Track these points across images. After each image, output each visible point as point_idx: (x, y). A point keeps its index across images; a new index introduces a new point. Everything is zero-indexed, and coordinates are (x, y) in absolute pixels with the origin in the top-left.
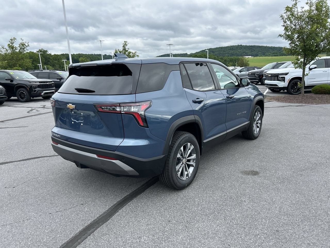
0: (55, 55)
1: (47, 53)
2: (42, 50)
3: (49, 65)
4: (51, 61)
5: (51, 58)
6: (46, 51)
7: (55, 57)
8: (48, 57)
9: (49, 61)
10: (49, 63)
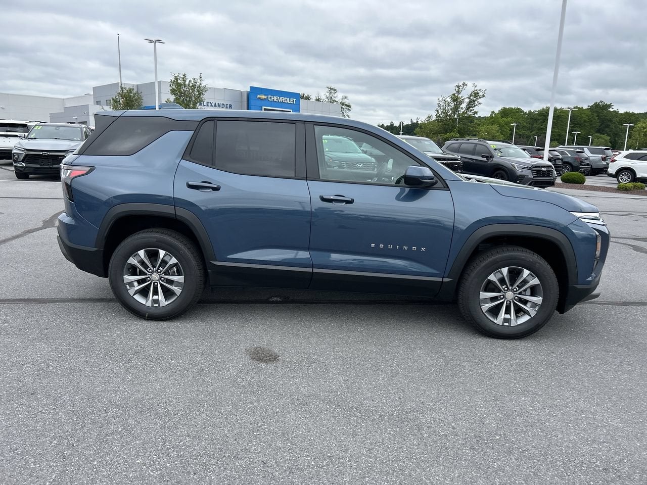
0: (626, 113)
1: (611, 110)
2: (602, 102)
3: (606, 135)
4: (613, 126)
5: (616, 120)
6: (610, 106)
7: (625, 118)
8: (609, 117)
9: (608, 126)
10: (607, 129)
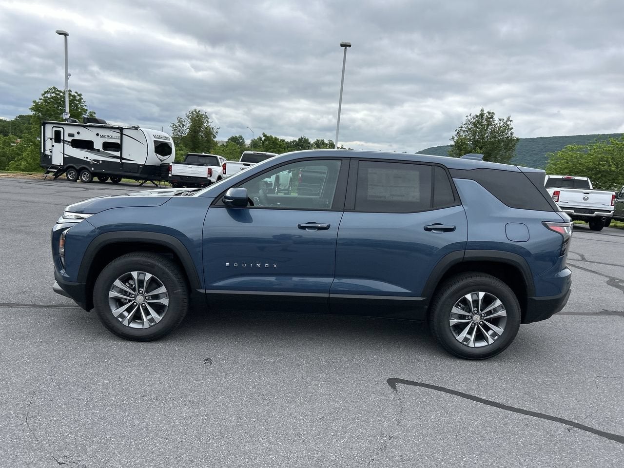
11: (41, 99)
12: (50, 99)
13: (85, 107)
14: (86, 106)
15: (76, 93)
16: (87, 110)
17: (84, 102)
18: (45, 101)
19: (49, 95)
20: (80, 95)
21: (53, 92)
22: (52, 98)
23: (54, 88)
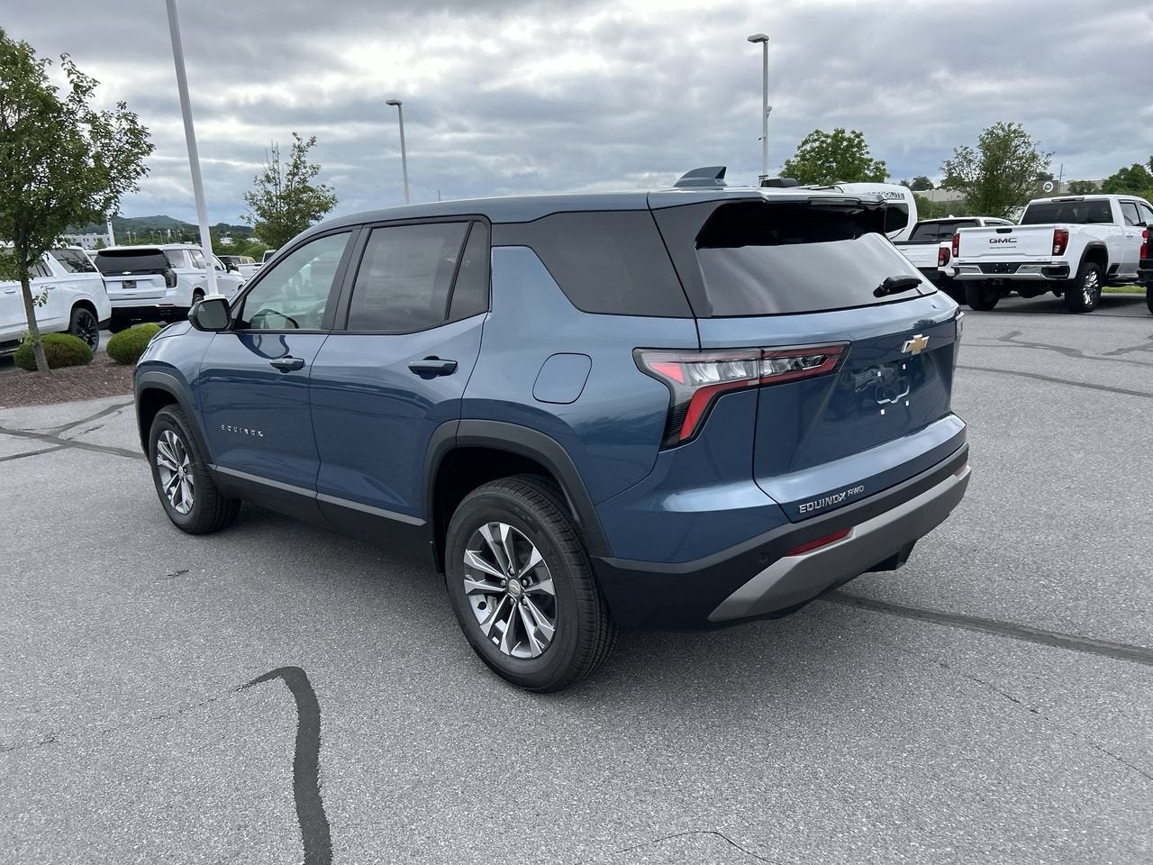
11: (796, 156)
12: (809, 152)
13: (866, 156)
14: (868, 153)
15: (853, 132)
16: (871, 160)
17: (866, 146)
18: (803, 158)
19: (808, 147)
20: (858, 136)
21: (816, 140)
22: (813, 150)
23: (817, 132)
